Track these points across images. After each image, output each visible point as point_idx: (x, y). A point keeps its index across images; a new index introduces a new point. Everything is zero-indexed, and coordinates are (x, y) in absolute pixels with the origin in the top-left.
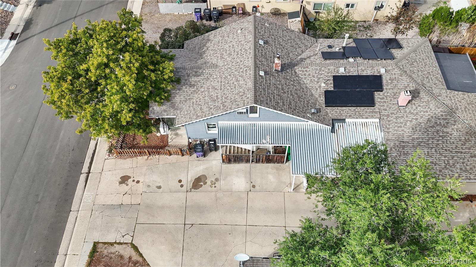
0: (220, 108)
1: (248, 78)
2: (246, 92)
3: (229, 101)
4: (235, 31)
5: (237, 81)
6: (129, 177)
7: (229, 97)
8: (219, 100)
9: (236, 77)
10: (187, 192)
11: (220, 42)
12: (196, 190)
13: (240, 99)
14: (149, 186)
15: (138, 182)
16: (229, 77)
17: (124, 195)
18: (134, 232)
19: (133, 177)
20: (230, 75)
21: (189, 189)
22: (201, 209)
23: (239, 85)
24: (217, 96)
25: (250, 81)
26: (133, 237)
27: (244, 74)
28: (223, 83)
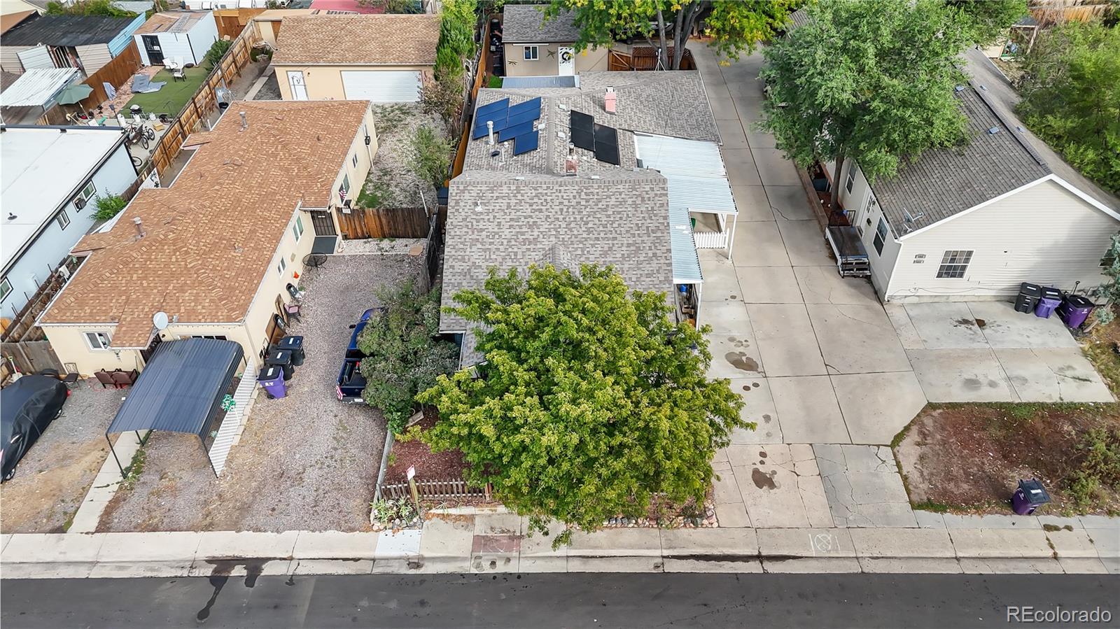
0: (658, 238)
1: (606, 190)
2: (637, 193)
3: (649, 221)
4: (474, 217)
5: (605, 210)
6: (756, 472)
7: (638, 222)
8: (639, 240)
9: (595, 213)
10: (766, 377)
11: (487, 246)
12: (759, 363)
13: (649, 202)
14: (768, 435)
15: (763, 455)
16: (590, 225)
17: (798, 475)
18: (869, 445)
19: (755, 464)
20: (587, 223)
21: (760, 375)
22: (794, 358)
23: (617, 206)
24: (629, 245)
25: (616, 187)
26: (878, 446)
27: (596, 197)
28: (602, 235)
